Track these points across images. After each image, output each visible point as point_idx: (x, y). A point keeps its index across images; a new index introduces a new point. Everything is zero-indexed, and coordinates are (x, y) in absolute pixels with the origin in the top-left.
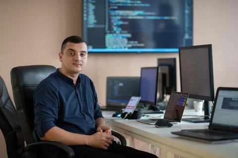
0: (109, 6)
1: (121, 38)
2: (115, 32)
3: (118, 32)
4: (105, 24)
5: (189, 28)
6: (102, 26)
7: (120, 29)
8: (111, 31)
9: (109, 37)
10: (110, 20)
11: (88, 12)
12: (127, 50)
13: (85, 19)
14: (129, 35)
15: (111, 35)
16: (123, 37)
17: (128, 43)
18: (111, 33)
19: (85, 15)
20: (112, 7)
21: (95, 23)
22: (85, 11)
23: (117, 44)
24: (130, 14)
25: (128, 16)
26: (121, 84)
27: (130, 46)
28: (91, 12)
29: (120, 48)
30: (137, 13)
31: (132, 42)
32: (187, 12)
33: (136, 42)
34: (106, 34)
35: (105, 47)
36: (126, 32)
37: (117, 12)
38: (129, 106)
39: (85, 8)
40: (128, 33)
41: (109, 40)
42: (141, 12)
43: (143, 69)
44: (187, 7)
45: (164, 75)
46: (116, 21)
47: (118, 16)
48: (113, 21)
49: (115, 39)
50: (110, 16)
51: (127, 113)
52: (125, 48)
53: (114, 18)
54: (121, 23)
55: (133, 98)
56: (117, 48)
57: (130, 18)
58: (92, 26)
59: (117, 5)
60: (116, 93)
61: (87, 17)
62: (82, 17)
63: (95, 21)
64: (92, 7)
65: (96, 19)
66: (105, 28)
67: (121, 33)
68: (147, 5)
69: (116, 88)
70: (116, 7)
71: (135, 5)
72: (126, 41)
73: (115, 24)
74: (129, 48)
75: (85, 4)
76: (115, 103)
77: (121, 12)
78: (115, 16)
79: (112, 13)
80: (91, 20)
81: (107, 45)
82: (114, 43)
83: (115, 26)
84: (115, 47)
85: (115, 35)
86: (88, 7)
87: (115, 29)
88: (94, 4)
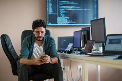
0: (59, 4)
1: (64, 19)
2: (61, 16)
3: (63, 16)
4: (57, 12)
5: (96, 14)
6: (56, 14)
7: (64, 15)
8: (60, 16)
9: (59, 19)
10: (59, 10)
11: (49, 7)
12: (67, 25)
13: (47, 10)
14: (68, 18)
15: (60, 18)
16: (65, 19)
17: (68, 22)
18: (59, 17)
19: (47, 8)
20: (60, 5)
21: (52, 12)
22: (47, 7)
23: (63, 22)
24: (69, 8)
25: (67, 9)
26: (65, 40)
27: (69, 23)
28: (50, 7)
29: (64, 24)
30: (72, 7)
31: (70, 21)
32: (95, 7)
33: (72, 21)
34: (57, 17)
35: (57, 23)
36: (67, 16)
37: (63, 7)
38: (68, 48)
39: (47, 5)
40: (68, 17)
41: (59, 20)
42: (74, 7)
43: (74, 32)
44: (95, 4)
45: (84, 36)
46: (62, 11)
47: (63, 9)
48: (60, 11)
49: (62, 19)
50: (59, 8)
51: (67, 51)
52: (66, 23)
53: (61, 10)
54: (64, 12)
55: (70, 44)
56: (62, 24)
57: (69, 9)
58: (50, 14)
59: (63, 3)
60: (62, 45)
61: (49, 9)
62: (46, 9)
63: (52, 11)
64: (51, 5)
65: (53, 10)
66: (57, 14)
67: (64, 17)
68: (77, 4)
69: (62, 42)
70: (62, 5)
71: (71, 4)
72: (67, 20)
73: (62, 12)
74: (68, 24)
75: (47, 3)
76: (62, 49)
77: (64, 7)
78: (62, 9)
79: (60, 7)
80: (50, 11)
81: (58, 22)
82: (61, 21)
83: (62, 13)
84: (61, 23)
85: (61, 17)
86: (49, 5)
87: (62, 15)
88: (51, 3)
